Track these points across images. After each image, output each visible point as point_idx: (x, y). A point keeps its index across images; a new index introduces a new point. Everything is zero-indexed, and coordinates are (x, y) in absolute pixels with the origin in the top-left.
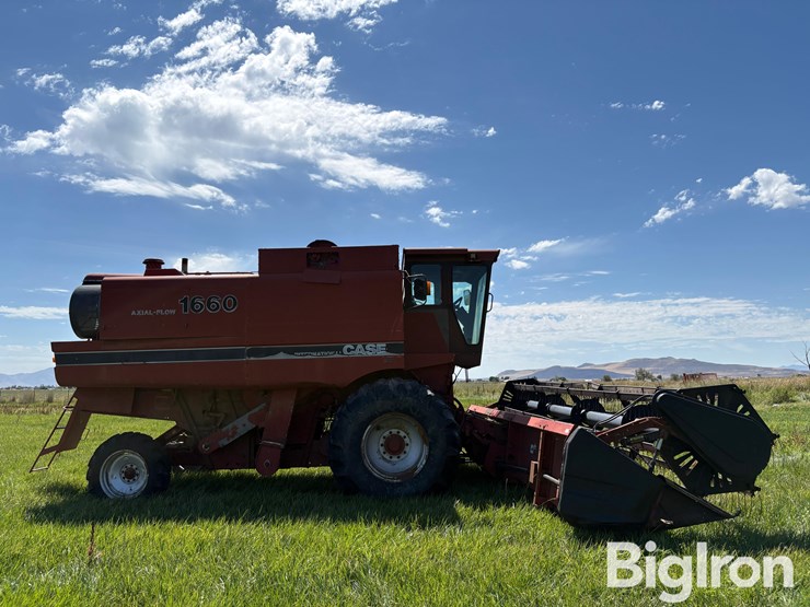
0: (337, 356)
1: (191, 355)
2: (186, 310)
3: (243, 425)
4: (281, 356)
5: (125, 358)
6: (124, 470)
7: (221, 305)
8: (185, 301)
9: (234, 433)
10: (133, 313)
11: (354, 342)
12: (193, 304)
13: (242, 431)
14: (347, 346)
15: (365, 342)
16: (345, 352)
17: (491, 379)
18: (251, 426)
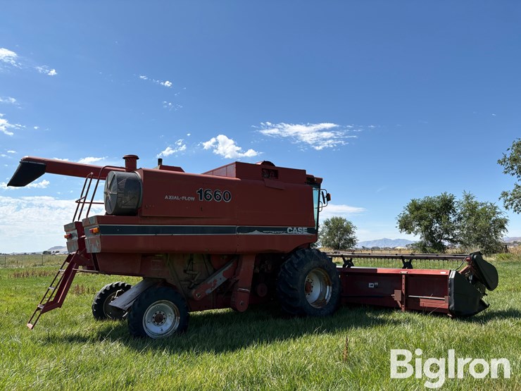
0: (284, 234)
1: (203, 230)
2: (201, 199)
3: (220, 278)
4: (256, 233)
5: (156, 230)
6: (154, 315)
7: (222, 197)
8: (200, 192)
9: (215, 284)
10: (166, 197)
11: (293, 226)
12: (206, 194)
13: (219, 283)
14: (290, 228)
15: (297, 226)
16: (288, 232)
17: (45, 253)
18: (224, 279)
